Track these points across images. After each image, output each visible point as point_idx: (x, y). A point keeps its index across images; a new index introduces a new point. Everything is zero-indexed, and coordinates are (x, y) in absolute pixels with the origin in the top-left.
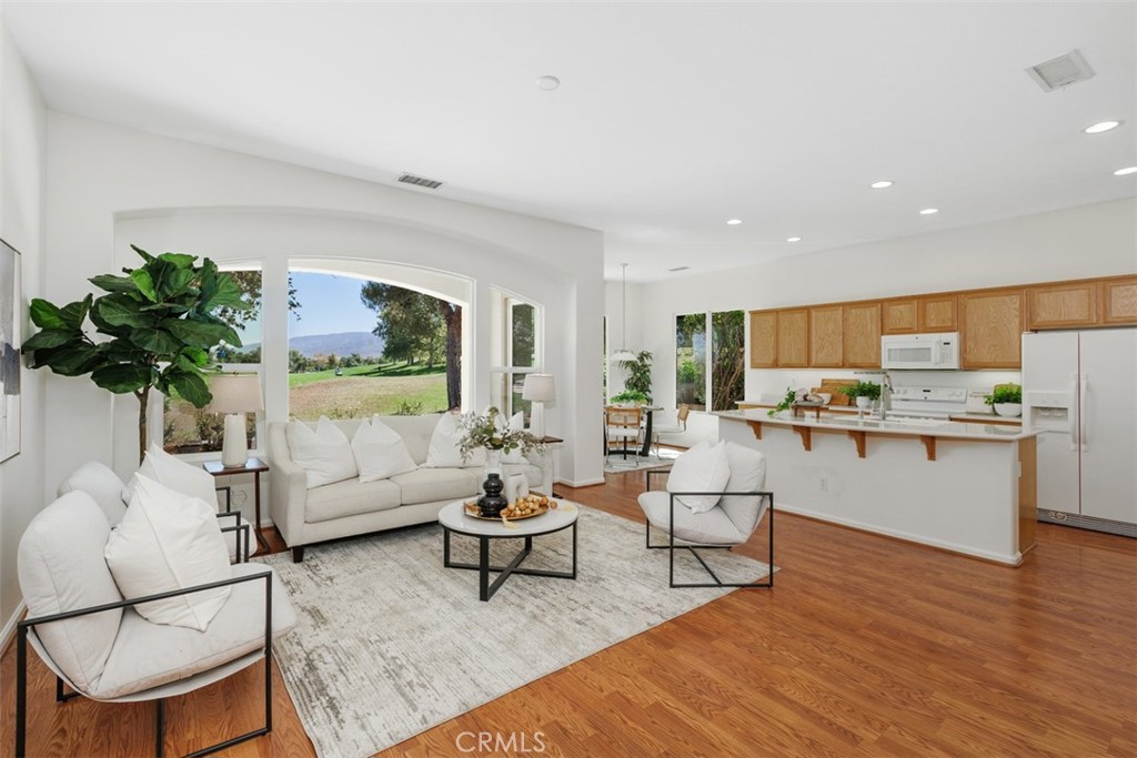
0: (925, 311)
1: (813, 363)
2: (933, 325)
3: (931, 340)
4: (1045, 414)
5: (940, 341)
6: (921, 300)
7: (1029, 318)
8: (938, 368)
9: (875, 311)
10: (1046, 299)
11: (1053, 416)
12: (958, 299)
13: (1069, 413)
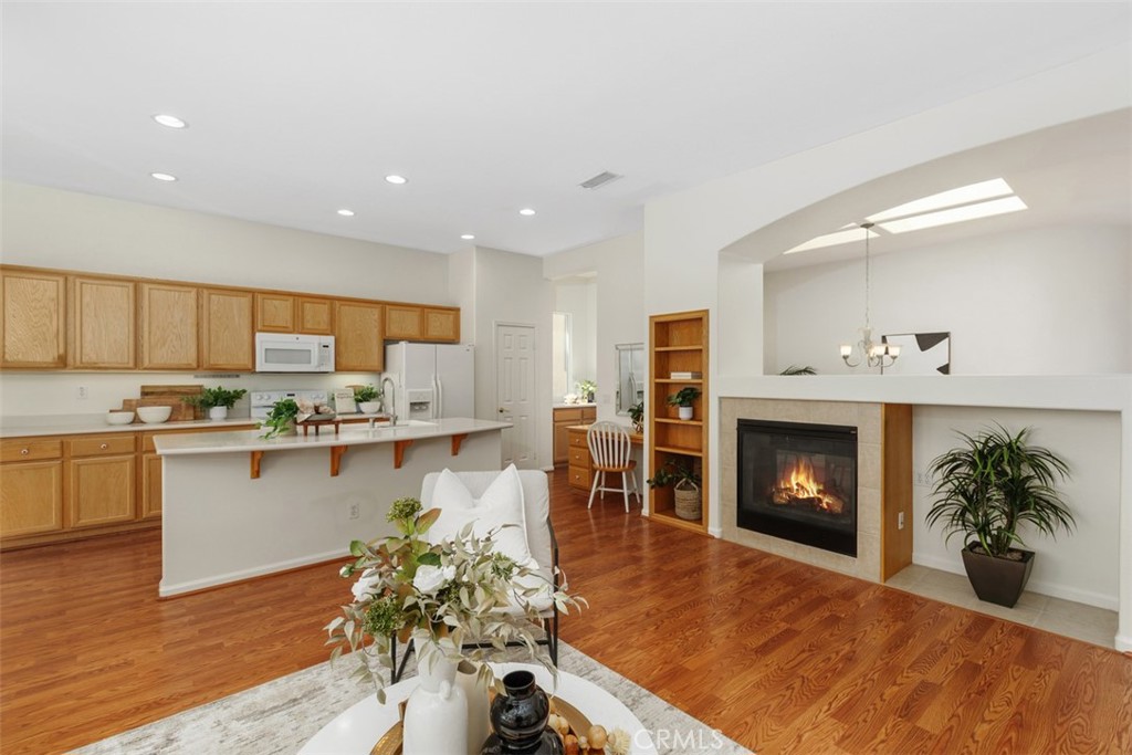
0: (302, 310)
2: (308, 325)
3: (312, 343)
4: (417, 408)
5: (320, 344)
6: (299, 299)
7: (383, 330)
8: (318, 370)
9: (245, 301)
10: (394, 315)
11: (421, 409)
12: (332, 304)
13: (430, 406)
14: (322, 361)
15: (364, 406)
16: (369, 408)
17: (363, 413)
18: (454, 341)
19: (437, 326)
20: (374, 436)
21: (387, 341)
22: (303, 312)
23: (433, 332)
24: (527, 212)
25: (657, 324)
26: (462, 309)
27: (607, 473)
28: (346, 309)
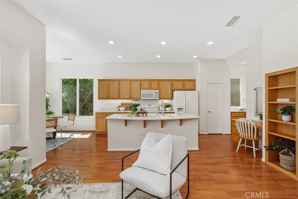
1: (121, 98)
2: (153, 87)
3: (153, 92)
4: (180, 110)
5: (155, 92)
6: (150, 81)
7: (172, 87)
8: (155, 99)
9: (139, 83)
10: (175, 83)
11: (181, 110)
12: (158, 81)
13: (184, 109)
14: (156, 96)
15: (167, 109)
16: (168, 109)
17: (166, 110)
18: (194, 89)
19: (188, 85)
20: (158, 118)
21: (173, 91)
22: (151, 84)
23: (187, 87)
24: (210, 43)
25: (269, 77)
26: (196, 80)
27: (247, 140)
28: (162, 83)
